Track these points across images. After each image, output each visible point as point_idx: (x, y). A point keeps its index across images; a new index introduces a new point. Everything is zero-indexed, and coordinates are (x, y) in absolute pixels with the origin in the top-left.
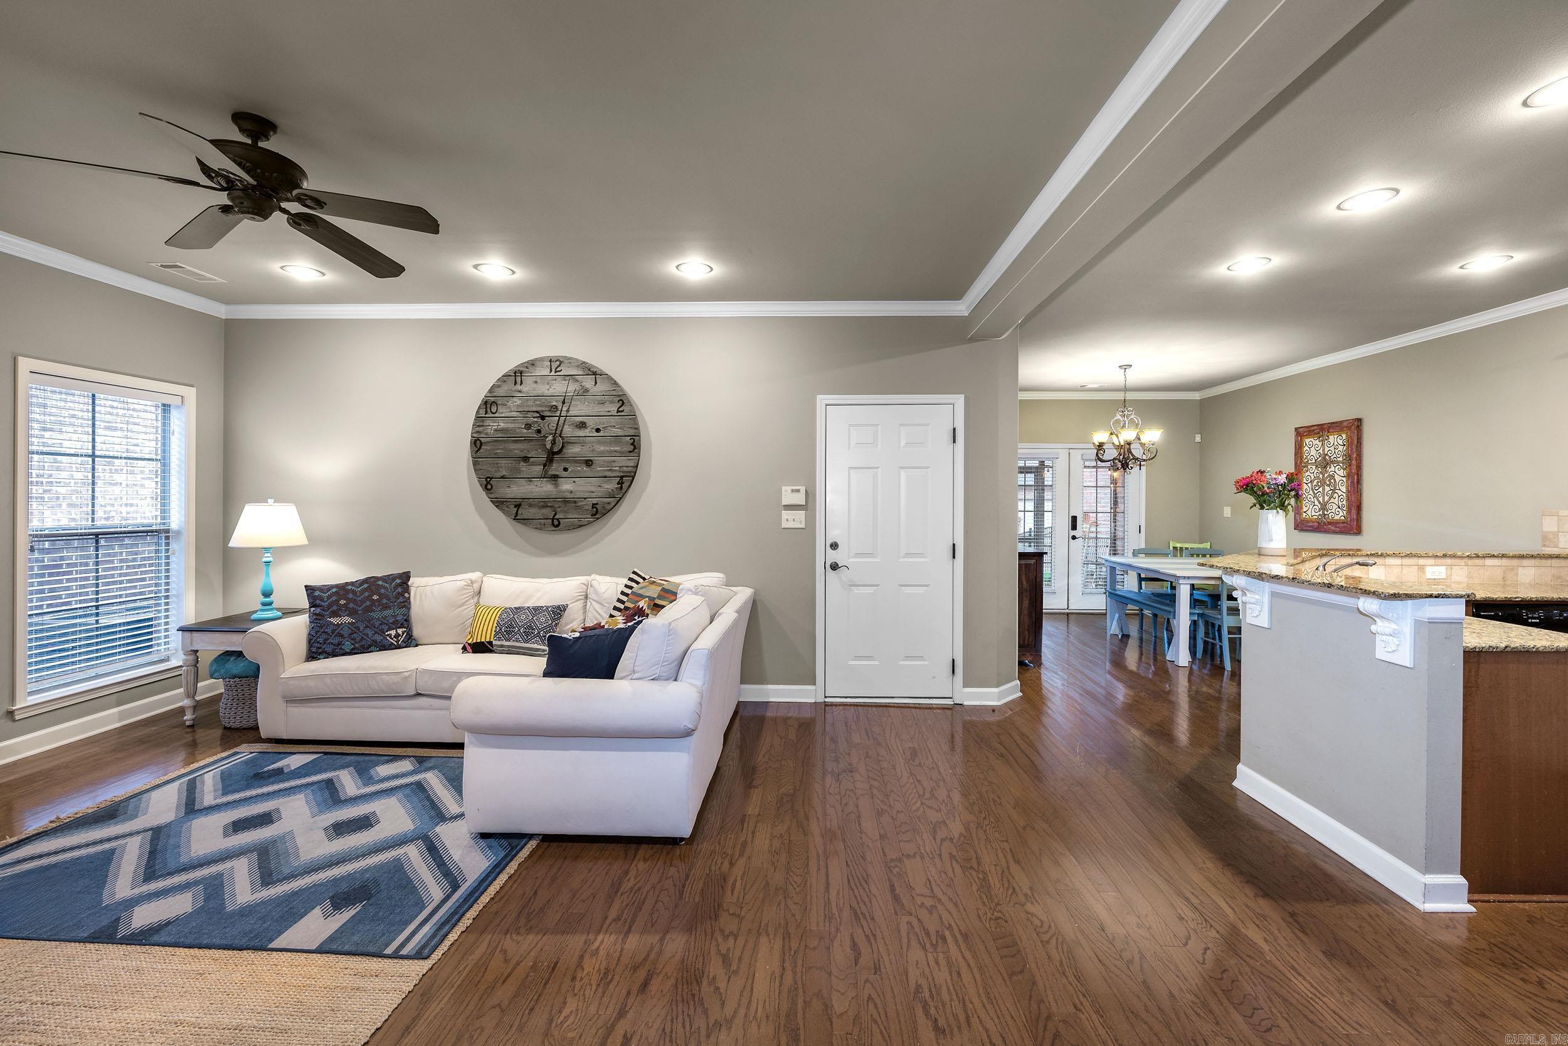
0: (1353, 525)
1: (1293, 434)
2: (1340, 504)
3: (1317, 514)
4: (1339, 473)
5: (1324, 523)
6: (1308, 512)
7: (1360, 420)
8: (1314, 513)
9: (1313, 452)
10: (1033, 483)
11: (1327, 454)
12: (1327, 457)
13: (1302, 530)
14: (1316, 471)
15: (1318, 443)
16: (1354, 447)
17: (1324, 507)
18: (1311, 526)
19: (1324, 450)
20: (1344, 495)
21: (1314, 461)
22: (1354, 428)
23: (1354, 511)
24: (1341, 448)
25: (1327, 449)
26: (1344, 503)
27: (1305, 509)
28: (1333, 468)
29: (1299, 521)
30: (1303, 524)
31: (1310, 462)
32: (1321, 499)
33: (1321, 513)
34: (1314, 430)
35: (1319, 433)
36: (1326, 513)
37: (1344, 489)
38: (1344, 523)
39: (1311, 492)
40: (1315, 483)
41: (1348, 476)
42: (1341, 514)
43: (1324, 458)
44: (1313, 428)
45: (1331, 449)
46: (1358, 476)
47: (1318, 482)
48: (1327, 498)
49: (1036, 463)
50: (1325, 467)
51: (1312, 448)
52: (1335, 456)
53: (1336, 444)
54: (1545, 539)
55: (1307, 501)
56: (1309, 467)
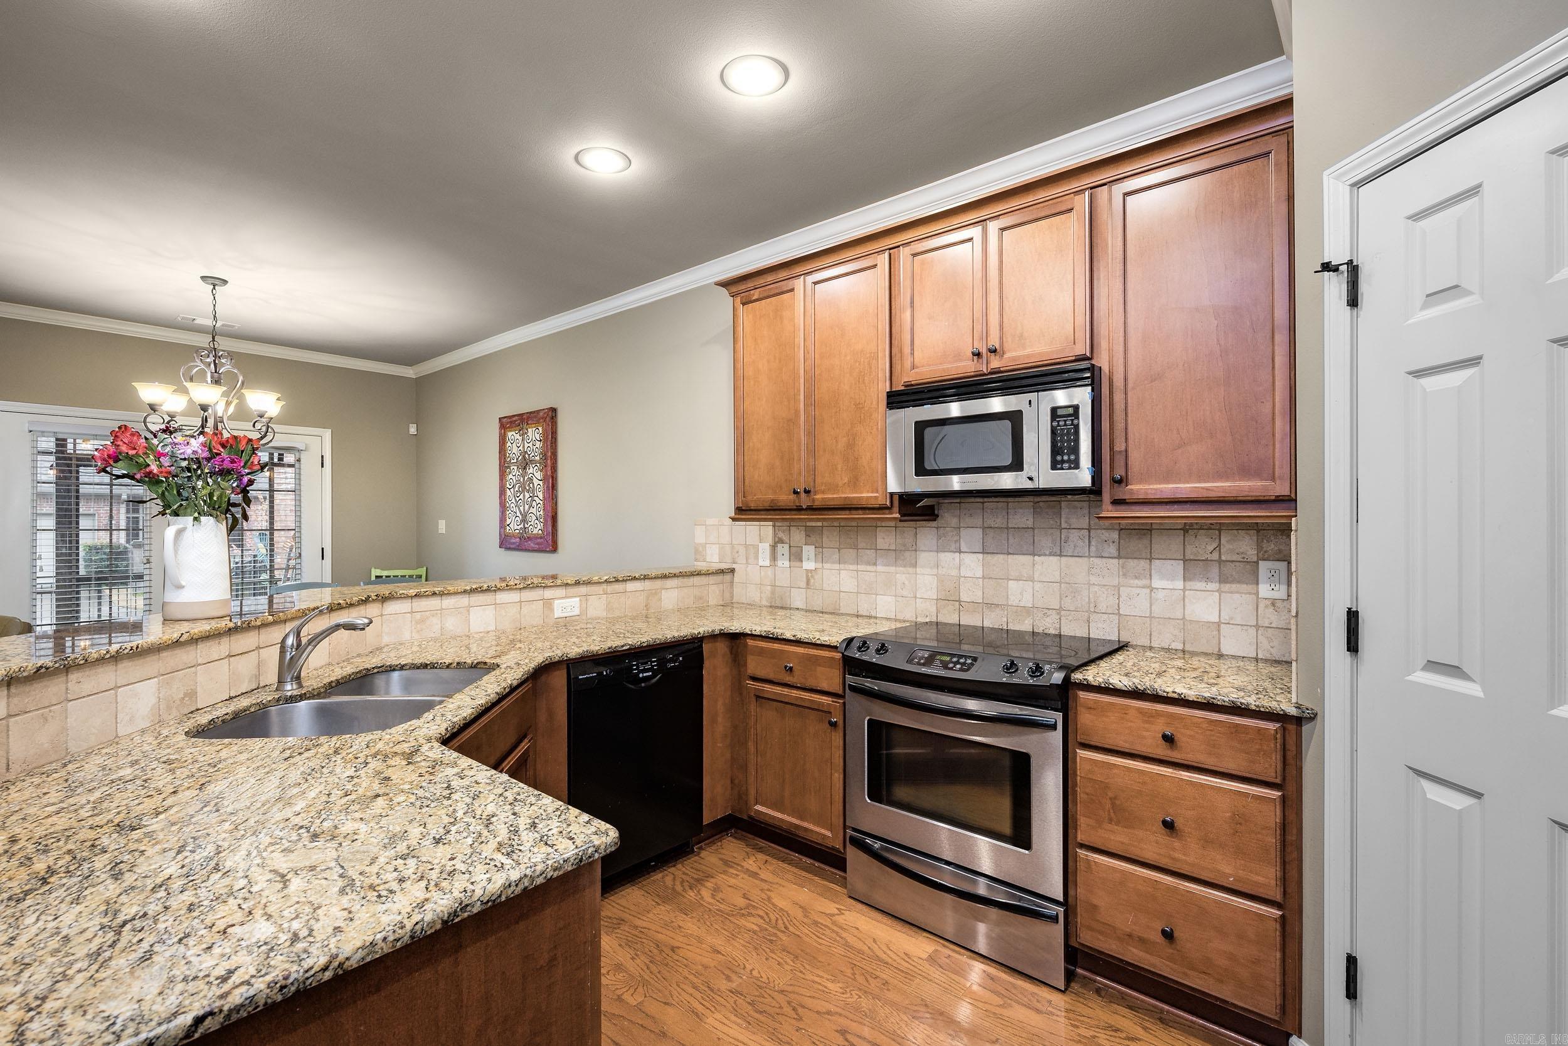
0: (549, 543)
1: (497, 425)
2: (538, 514)
3: (519, 527)
4: (536, 473)
5: (525, 539)
6: (511, 526)
7: (554, 410)
8: (515, 527)
9: (515, 450)
11: (526, 452)
12: (527, 456)
13: (506, 549)
14: (518, 473)
15: (519, 438)
16: (549, 443)
17: (524, 520)
18: (514, 543)
19: (524, 447)
20: (541, 502)
21: (515, 461)
22: (549, 418)
23: (550, 523)
24: (538, 444)
25: (526, 445)
26: (541, 513)
27: (508, 521)
28: (531, 471)
29: (503, 536)
30: (506, 541)
31: (512, 461)
32: (522, 508)
33: (522, 526)
34: (515, 421)
35: (519, 425)
36: (526, 526)
37: (541, 496)
38: (541, 538)
39: (513, 501)
40: (517, 489)
41: (544, 480)
42: (539, 527)
43: (524, 457)
44: (514, 419)
45: (530, 445)
46: (553, 480)
47: (519, 487)
48: (527, 507)
50: (525, 468)
51: (514, 445)
52: (533, 454)
53: (534, 439)
54: (697, 551)
55: (510, 511)
56: (512, 468)
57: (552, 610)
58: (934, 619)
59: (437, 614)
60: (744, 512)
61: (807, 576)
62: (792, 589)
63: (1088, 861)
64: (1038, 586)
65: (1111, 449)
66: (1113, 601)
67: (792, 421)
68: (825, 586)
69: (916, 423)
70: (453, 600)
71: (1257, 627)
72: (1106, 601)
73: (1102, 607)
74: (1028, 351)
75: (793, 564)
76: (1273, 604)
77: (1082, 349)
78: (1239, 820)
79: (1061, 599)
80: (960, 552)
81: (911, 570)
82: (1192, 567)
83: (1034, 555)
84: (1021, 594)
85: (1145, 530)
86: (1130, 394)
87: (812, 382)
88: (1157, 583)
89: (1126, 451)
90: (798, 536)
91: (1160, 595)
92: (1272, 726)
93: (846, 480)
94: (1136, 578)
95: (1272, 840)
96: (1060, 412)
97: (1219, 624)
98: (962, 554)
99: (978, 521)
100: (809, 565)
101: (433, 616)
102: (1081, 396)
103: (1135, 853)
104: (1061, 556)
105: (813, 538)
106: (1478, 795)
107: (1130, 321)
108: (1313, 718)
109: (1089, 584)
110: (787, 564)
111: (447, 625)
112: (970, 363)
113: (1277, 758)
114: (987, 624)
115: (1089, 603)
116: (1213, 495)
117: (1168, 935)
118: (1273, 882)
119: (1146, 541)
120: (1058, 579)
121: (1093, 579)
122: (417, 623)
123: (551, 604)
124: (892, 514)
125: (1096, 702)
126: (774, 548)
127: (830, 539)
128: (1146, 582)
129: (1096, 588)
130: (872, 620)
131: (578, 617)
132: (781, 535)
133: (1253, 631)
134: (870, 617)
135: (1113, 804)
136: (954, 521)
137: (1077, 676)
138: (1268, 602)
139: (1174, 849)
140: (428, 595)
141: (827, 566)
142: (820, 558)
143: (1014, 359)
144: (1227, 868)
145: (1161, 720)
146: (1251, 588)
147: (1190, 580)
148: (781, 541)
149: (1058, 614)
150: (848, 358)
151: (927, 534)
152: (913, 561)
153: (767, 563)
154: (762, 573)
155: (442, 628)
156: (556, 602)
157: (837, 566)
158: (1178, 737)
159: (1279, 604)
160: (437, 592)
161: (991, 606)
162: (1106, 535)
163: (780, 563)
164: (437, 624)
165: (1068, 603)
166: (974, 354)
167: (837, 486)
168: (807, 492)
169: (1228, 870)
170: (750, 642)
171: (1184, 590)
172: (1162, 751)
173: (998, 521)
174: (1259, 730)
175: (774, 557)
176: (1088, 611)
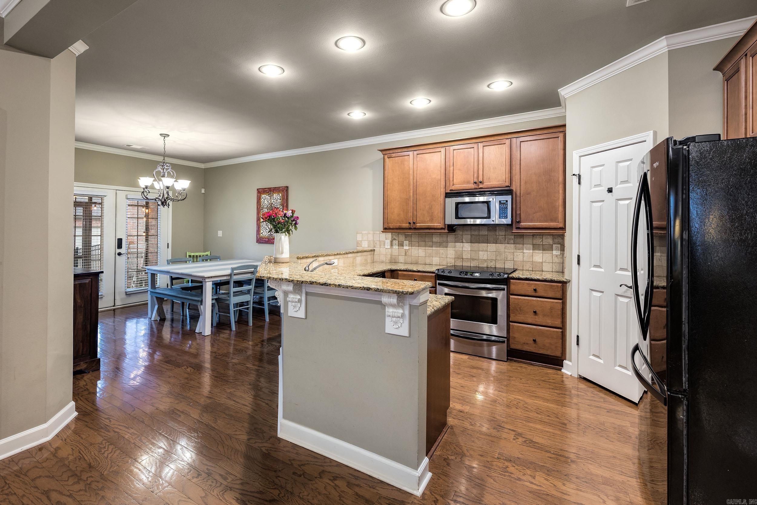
1: (256, 192)
3: (268, 234)
5: (271, 239)
6: (264, 233)
7: (287, 187)
8: (266, 234)
9: (266, 202)
10: (82, 214)
11: (272, 204)
13: (260, 243)
15: (268, 197)
16: (285, 200)
18: (265, 241)
19: (271, 201)
21: (266, 207)
22: (285, 191)
24: (279, 201)
25: (272, 201)
27: (262, 232)
29: (259, 238)
30: (260, 240)
31: (264, 207)
32: (269, 227)
34: (266, 191)
35: (268, 192)
36: (272, 233)
44: (266, 190)
45: (275, 201)
49: (86, 199)
51: (265, 200)
52: (276, 204)
53: (277, 198)
54: (357, 243)
55: (263, 227)
56: (264, 210)
58: (454, 264)
60: (386, 229)
61: (405, 251)
62: (399, 256)
63: (513, 325)
64: (489, 253)
65: (516, 213)
66: (512, 257)
67: (408, 199)
68: (413, 255)
69: (456, 203)
71: (552, 263)
72: (510, 257)
73: (509, 259)
74: (491, 183)
75: (399, 247)
76: (557, 256)
77: (507, 184)
78: (552, 309)
79: (496, 257)
80: (463, 243)
81: (445, 249)
82: (535, 247)
83: (487, 243)
84: (483, 255)
85: (522, 236)
86: (521, 198)
87: (416, 187)
88: (525, 251)
89: (520, 214)
90: (402, 238)
91: (526, 254)
92: (560, 285)
93: (428, 219)
94: (519, 250)
95: (560, 312)
96: (502, 202)
97: (542, 262)
98: (464, 244)
99: (469, 233)
100: (406, 248)
102: (509, 198)
103: (526, 321)
104: (496, 243)
105: (408, 238)
106: (603, 292)
107: (522, 177)
108: (569, 281)
109: (505, 252)
110: (397, 247)
112: (473, 185)
113: (561, 292)
114: (472, 265)
115: (505, 257)
116: (544, 226)
117: (534, 341)
118: (560, 323)
119: (522, 239)
120: (495, 250)
121: (506, 250)
124: (445, 230)
125: (515, 282)
126: (392, 242)
127: (415, 239)
128: (522, 251)
129: (507, 253)
130: (431, 266)
132: (394, 237)
133: (551, 264)
134: (430, 265)
135: (520, 309)
136: (461, 233)
137: (511, 276)
138: (555, 256)
139: (536, 319)
141: (413, 248)
142: (411, 245)
143: (487, 185)
144: (549, 322)
145: (533, 286)
146: (551, 252)
147: (534, 250)
148: (395, 239)
149: (495, 261)
150: (430, 180)
151: (451, 237)
152: (446, 246)
153: (389, 247)
154: (387, 251)
157: (417, 248)
158: (537, 290)
159: (558, 256)
161: (473, 259)
162: (510, 237)
163: (394, 247)
165: (498, 258)
166: (474, 183)
167: (425, 221)
168: (414, 223)
169: (550, 322)
170: (400, 272)
171: (533, 253)
172: (534, 294)
173: (476, 233)
174: (557, 286)
175: (392, 245)
176: (505, 260)
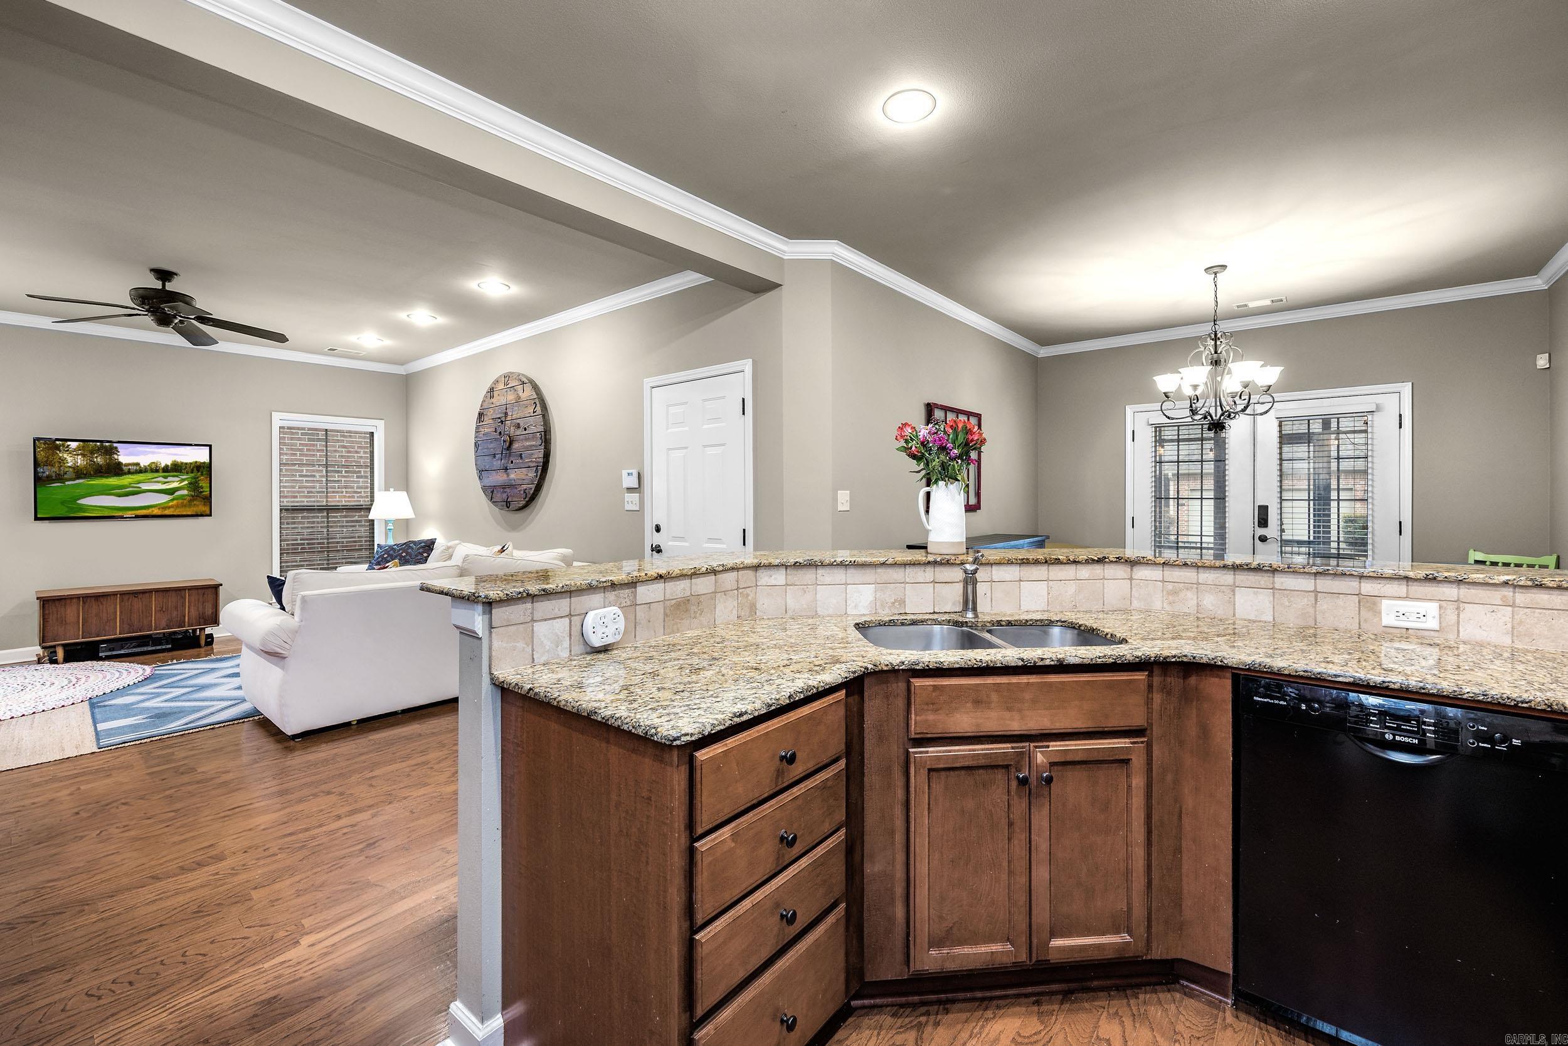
57: (1378, 613)
59: (1192, 588)
70: (1212, 575)
101: (1188, 589)
111: (1205, 602)
122: (1169, 593)
123: (1374, 604)
131: (1436, 634)
140: (1178, 565)
155: (1198, 605)
156: (1385, 603)
160: (1189, 563)
164: (1192, 599)
